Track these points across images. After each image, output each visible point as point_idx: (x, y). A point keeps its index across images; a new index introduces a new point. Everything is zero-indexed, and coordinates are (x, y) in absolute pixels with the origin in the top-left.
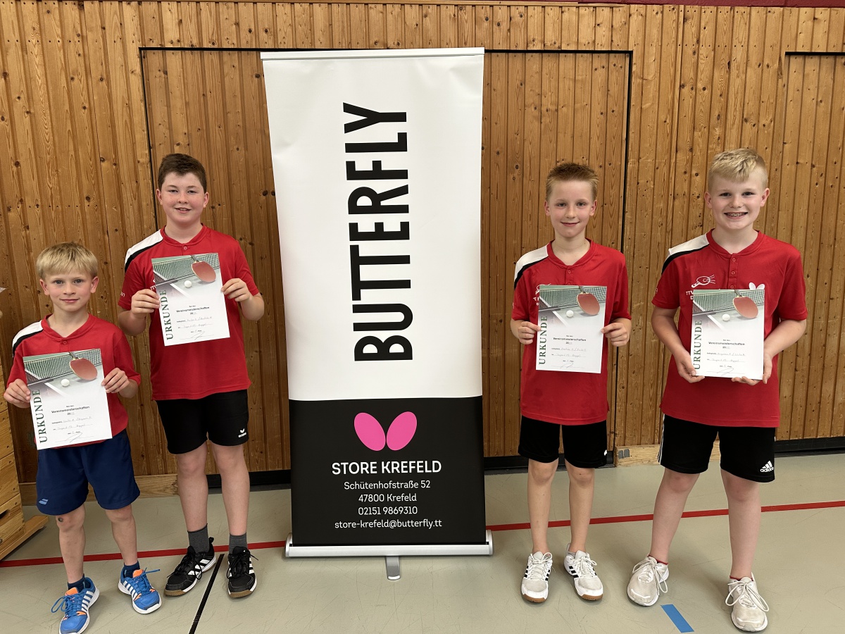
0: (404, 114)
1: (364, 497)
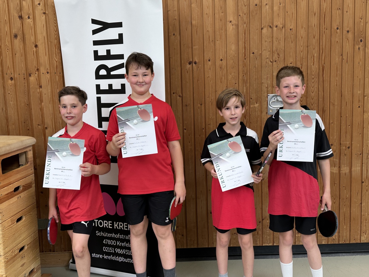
0: (121, 23)
1: (106, 241)
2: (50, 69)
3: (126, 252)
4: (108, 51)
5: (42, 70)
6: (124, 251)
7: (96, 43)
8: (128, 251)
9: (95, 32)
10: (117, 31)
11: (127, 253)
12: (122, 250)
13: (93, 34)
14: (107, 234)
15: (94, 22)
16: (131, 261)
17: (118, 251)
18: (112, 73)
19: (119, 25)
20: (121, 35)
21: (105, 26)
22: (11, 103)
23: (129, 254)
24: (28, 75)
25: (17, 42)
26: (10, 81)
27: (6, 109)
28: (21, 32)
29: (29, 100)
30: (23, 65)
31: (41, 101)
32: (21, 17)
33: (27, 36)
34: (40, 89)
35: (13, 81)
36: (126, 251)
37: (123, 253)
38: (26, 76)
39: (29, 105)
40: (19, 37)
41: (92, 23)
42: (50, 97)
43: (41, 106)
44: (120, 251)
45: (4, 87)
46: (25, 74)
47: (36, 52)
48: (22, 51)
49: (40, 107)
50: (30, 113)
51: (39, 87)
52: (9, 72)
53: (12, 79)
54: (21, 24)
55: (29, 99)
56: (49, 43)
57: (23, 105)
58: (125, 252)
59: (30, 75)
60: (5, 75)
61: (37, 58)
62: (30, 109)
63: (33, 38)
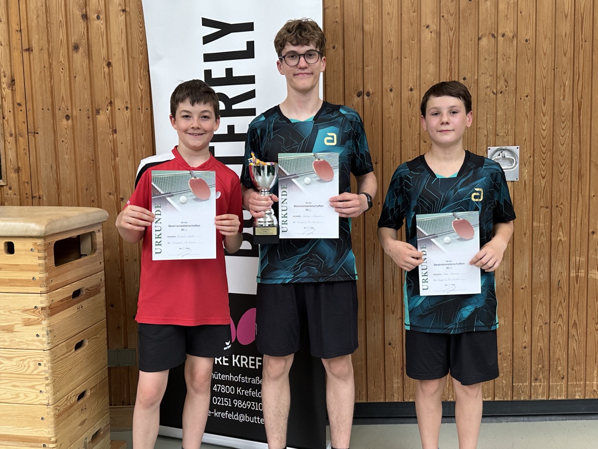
0: (252, 24)
1: (218, 387)
2: (131, 102)
3: (251, 406)
4: (229, 71)
5: (118, 104)
6: (249, 404)
7: (208, 58)
8: (255, 405)
9: (207, 39)
10: (246, 36)
11: (253, 408)
12: (246, 403)
13: (204, 43)
14: (219, 375)
15: (206, 22)
16: (260, 421)
17: (238, 403)
18: (235, 107)
19: (249, 27)
20: (251, 45)
21: (225, 29)
22: (66, 157)
23: (257, 409)
24: (94, 111)
25: (79, 58)
26: (65, 122)
27: (58, 167)
28: (84, 41)
29: (95, 153)
30: (87, 95)
31: (115, 154)
32: (85, 17)
33: (94, 49)
34: (113, 134)
35: (70, 121)
36: (252, 404)
37: (247, 407)
38: (91, 113)
39: (95, 161)
40: (81, 50)
41: (203, 25)
42: (130, 147)
43: (115, 163)
44: (242, 404)
45: (55, 132)
46: (90, 110)
47: (109, 74)
48: (86, 72)
49: (113, 164)
50: (96, 174)
51: (112, 131)
52: (63, 105)
53: (67, 117)
54: (86, 28)
55: (95, 151)
56: (131, 59)
57: (85, 160)
58: (249, 406)
59: (98, 112)
60: (57, 111)
61: (110, 84)
62: (97, 168)
63: (104, 52)
